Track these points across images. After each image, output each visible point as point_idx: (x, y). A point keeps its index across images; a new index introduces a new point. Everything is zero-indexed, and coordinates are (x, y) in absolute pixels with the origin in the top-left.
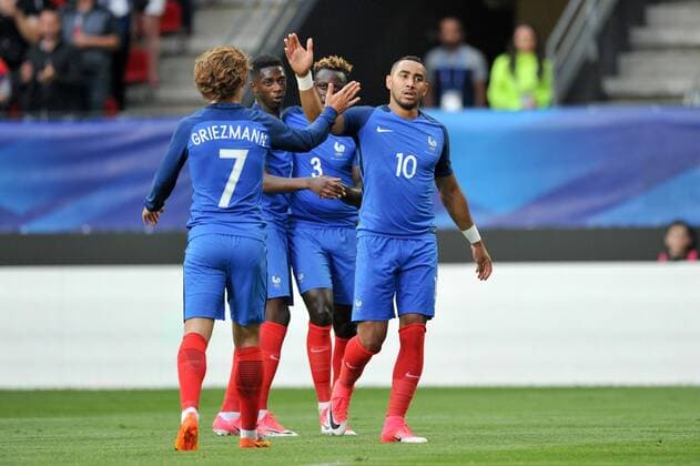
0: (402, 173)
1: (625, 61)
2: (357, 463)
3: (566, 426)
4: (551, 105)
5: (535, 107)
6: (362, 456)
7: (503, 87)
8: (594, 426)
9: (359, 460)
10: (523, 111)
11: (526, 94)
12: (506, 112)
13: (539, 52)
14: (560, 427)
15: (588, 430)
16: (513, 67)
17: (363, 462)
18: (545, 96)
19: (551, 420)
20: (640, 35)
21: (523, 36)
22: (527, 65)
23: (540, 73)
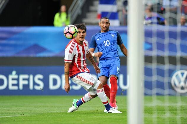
0: (106, 45)
1: (89, 15)
7: (58, 21)
9: (21, 115)
11: (63, 23)
12: (58, 27)
13: (67, 12)
16: (60, 16)
18: (68, 23)
20: (92, 8)
21: (63, 8)
22: (64, 15)
23: (67, 17)
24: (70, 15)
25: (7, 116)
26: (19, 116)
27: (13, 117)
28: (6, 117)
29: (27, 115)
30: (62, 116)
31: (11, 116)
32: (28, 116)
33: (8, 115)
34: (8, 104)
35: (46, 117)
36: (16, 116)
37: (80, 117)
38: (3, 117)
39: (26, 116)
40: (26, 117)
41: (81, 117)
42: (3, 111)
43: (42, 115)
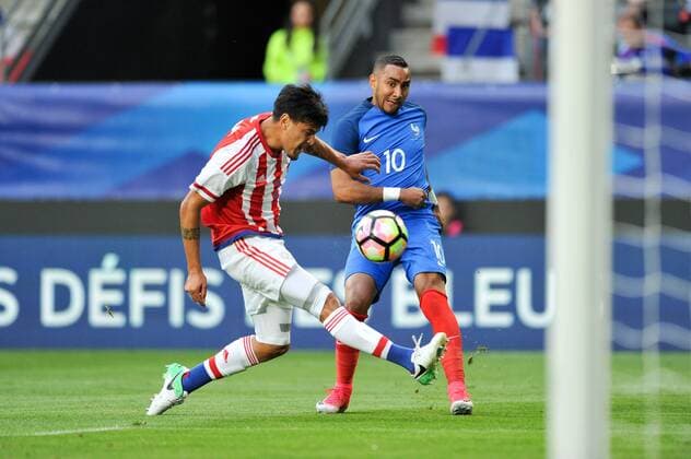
0: (392, 169)
1: (399, 37)
2: (135, 428)
7: (279, 61)
9: (138, 424)
11: (301, 69)
13: (315, 27)
16: (289, 41)
17: (141, 427)
18: (320, 71)
21: (301, 12)
22: (303, 40)
23: (316, 48)
24: (325, 41)
25: (83, 428)
26: (129, 428)
27: (105, 432)
28: (80, 431)
32: (164, 431)
33: (87, 426)
34: (88, 383)
35: (233, 434)
36: (117, 428)
37: (362, 432)
38: (67, 431)
39: (155, 428)
40: (157, 432)
41: (366, 432)
42: (66, 408)
43: (217, 426)
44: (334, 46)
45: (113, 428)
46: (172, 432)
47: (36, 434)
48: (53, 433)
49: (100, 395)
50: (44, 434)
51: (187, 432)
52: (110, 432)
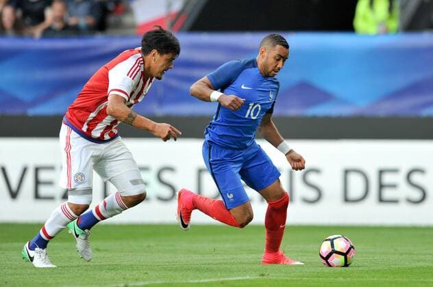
0: (249, 116)
2: (261, 277)
3: (406, 254)
4: (398, 31)
5: (386, 32)
6: (264, 273)
7: (365, 18)
8: (425, 254)
9: (263, 275)
10: (378, 35)
11: (381, 24)
14: (402, 254)
15: (422, 257)
17: (265, 277)
18: (394, 24)
19: (396, 250)
23: (391, 9)
25: (224, 277)
26: (257, 277)
27: (239, 280)
28: (222, 279)
29: (277, 276)
30: (375, 279)
31: (235, 279)
32: (282, 280)
33: (227, 276)
34: (228, 245)
35: (331, 283)
36: (248, 277)
37: (422, 282)
38: (212, 280)
39: (274, 278)
40: (276, 280)
41: (425, 282)
42: (212, 264)
43: (319, 277)
44: (403, 7)
45: (245, 278)
46: (287, 280)
47: (191, 281)
48: (202, 281)
49: (236, 254)
50: (197, 281)
51: (297, 281)
52: (243, 281)
